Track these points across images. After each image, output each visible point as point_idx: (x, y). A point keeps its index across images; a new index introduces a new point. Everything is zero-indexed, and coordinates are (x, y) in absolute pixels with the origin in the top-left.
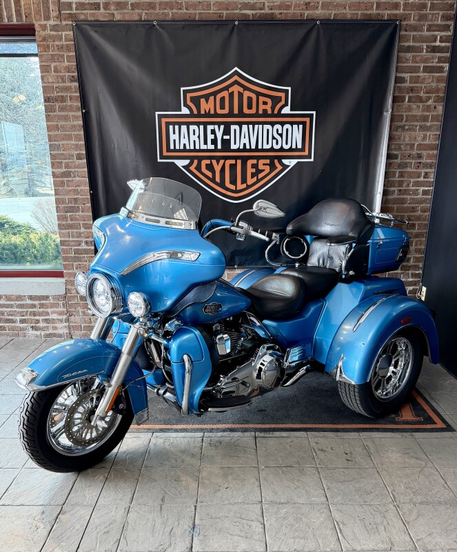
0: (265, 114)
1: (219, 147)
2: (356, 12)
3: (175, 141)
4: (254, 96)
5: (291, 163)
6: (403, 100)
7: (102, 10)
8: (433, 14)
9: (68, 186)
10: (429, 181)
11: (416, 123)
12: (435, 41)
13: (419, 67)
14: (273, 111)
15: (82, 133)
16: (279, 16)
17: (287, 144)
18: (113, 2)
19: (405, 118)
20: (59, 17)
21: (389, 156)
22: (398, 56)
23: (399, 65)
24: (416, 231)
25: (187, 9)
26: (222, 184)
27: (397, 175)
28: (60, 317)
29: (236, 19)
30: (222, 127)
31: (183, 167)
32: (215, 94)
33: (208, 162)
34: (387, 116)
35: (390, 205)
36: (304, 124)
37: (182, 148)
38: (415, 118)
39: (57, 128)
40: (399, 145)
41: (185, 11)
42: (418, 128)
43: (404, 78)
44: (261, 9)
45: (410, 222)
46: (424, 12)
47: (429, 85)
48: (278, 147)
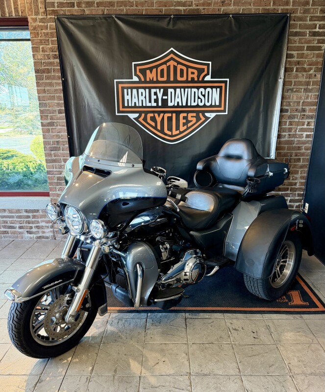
0: (193, 81)
1: (160, 104)
2: (259, 7)
3: (128, 100)
4: (185, 68)
5: (212, 115)
6: (292, 71)
7: (76, 8)
8: (314, 9)
9: (52, 132)
10: (311, 128)
11: (301, 87)
12: (315, 28)
13: (304, 47)
14: (198, 78)
15: (62, 95)
16: (203, 11)
17: (208, 102)
18: (84, 2)
19: (293, 83)
20: (46, 12)
21: (282, 111)
22: (288, 39)
23: (289, 45)
24: (301, 163)
25: (136, 6)
26: (162, 131)
27: (288, 124)
28: (47, 225)
29: (172, 13)
30: (162, 90)
31: (134, 119)
32: (157, 67)
33: (152, 115)
34: (281, 81)
35: (282, 145)
36: (221, 88)
37: (133, 105)
38: (300, 83)
39: (44, 91)
40: (289, 102)
41: (135, 8)
42: (303, 90)
43: (293, 54)
44: (190, 6)
45: (296, 157)
46: (307, 7)
47: (310, 59)
48: (202, 104)
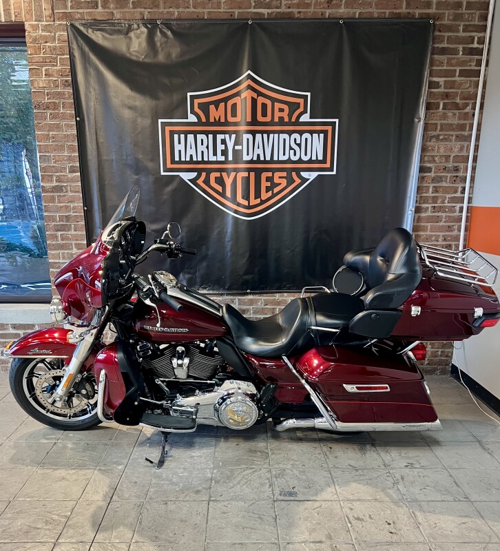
0: (281, 122)
1: (230, 158)
2: (384, 11)
3: (180, 151)
4: (269, 103)
5: (312, 176)
6: (437, 107)
7: (100, 9)
8: (469, 14)
9: (60, 202)
11: (452, 133)
12: (473, 43)
13: (455, 71)
14: (290, 119)
15: (76, 143)
16: (297, 16)
17: (306, 155)
19: (439, 127)
20: (53, 15)
21: (422, 169)
22: (431, 58)
23: (435, 68)
25: (194, 7)
26: (234, 200)
27: (431, 190)
29: (249, 17)
30: (234, 136)
31: (189, 180)
32: (225, 100)
33: (218, 174)
34: (420, 124)
35: (422, 224)
36: (325, 132)
37: (188, 159)
38: (450, 127)
39: (48, 137)
40: (433, 157)
41: (193, 10)
42: (454, 138)
43: (438, 82)
44: (277, 8)
45: (445, 243)
46: (460, 12)
47: (466, 90)
48: (295, 158)
